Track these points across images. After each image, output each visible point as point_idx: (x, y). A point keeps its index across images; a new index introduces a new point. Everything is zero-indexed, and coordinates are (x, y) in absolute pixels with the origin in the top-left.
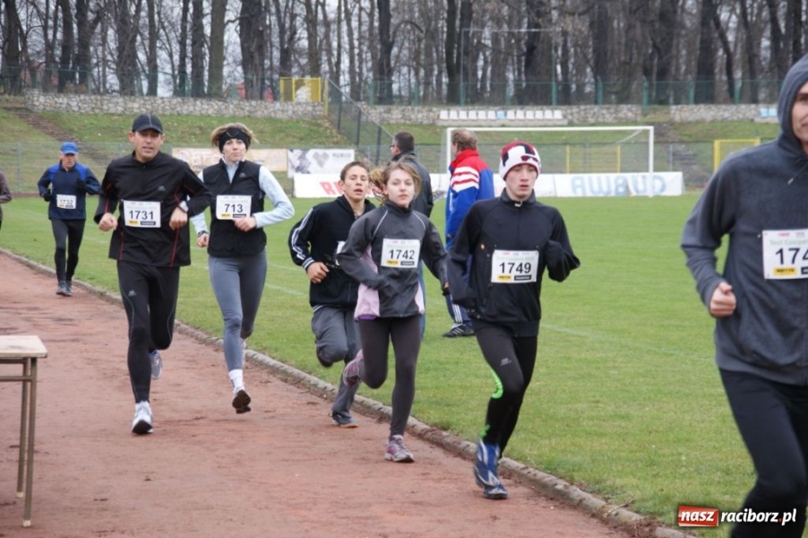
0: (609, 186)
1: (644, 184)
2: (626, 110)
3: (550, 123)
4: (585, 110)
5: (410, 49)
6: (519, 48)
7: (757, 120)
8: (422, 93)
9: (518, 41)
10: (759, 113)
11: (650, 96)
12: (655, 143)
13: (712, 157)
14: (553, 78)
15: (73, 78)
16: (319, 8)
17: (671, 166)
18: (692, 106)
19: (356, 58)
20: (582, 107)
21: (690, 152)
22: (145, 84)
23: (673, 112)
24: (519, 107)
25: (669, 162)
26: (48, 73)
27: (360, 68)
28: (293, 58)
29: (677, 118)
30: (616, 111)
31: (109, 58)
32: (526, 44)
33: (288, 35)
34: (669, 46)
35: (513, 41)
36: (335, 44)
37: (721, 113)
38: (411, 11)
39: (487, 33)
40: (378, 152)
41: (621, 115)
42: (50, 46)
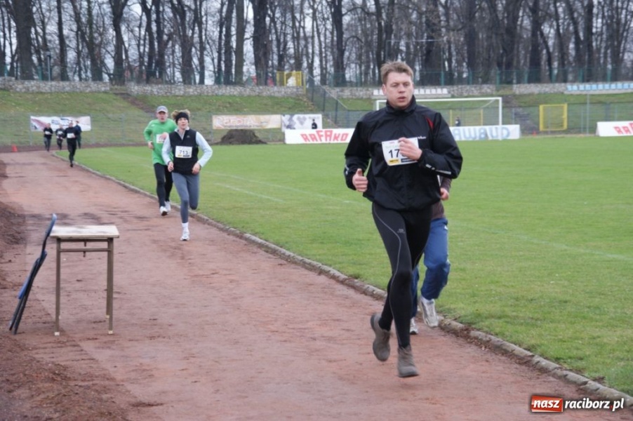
0: (475, 134)
1: (497, 132)
2: (487, 88)
3: (440, 96)
4: (461, 88)
5: (356, 53)
6: (422, 52)
7: (566, 92)
8: (363, 80)
9: (421, 47)
10: (567, 89)
11: (501, 79)
12: (503, 108)
13: (538, 116)
14: (442, 69)
15: (155, 75)
16: (301, 29)
17: (513, 121)
18: (527, 85)
19: (324, 59)
20: (460, 86)
21: (526, 113)
22: (197, 78)
23: (514, 88)
24: (421, 87)
25: (512, 118)
26: (141, 72)
27: (326, 65)
28: (285, 60)
29: (517, 92)
30: (480, 89)
31: (176, 62)
32: (426, 49)
33: (282, 46)
34: (512, 49)
35: (418, 47)
36: (310, 51)
37: (544, 88)
38: (356, 30)
39: (403, 43)
40: (336, 115)
41: (483, 91)
42: (141, 56)
